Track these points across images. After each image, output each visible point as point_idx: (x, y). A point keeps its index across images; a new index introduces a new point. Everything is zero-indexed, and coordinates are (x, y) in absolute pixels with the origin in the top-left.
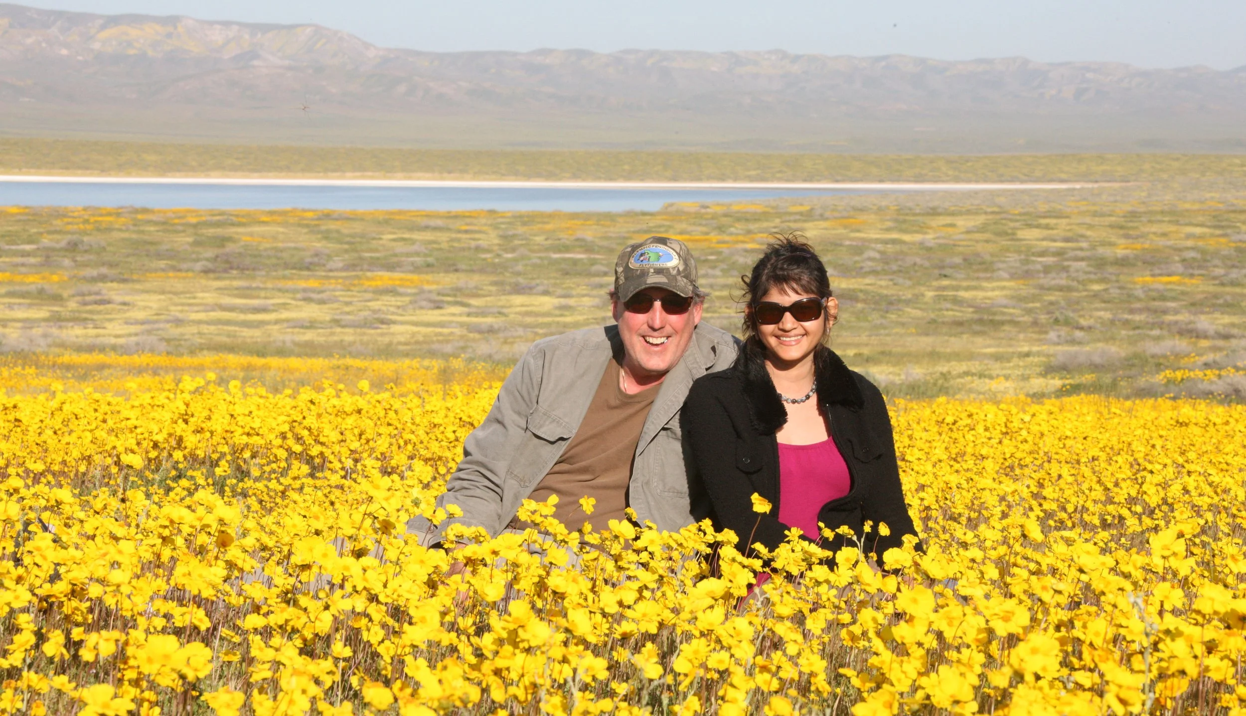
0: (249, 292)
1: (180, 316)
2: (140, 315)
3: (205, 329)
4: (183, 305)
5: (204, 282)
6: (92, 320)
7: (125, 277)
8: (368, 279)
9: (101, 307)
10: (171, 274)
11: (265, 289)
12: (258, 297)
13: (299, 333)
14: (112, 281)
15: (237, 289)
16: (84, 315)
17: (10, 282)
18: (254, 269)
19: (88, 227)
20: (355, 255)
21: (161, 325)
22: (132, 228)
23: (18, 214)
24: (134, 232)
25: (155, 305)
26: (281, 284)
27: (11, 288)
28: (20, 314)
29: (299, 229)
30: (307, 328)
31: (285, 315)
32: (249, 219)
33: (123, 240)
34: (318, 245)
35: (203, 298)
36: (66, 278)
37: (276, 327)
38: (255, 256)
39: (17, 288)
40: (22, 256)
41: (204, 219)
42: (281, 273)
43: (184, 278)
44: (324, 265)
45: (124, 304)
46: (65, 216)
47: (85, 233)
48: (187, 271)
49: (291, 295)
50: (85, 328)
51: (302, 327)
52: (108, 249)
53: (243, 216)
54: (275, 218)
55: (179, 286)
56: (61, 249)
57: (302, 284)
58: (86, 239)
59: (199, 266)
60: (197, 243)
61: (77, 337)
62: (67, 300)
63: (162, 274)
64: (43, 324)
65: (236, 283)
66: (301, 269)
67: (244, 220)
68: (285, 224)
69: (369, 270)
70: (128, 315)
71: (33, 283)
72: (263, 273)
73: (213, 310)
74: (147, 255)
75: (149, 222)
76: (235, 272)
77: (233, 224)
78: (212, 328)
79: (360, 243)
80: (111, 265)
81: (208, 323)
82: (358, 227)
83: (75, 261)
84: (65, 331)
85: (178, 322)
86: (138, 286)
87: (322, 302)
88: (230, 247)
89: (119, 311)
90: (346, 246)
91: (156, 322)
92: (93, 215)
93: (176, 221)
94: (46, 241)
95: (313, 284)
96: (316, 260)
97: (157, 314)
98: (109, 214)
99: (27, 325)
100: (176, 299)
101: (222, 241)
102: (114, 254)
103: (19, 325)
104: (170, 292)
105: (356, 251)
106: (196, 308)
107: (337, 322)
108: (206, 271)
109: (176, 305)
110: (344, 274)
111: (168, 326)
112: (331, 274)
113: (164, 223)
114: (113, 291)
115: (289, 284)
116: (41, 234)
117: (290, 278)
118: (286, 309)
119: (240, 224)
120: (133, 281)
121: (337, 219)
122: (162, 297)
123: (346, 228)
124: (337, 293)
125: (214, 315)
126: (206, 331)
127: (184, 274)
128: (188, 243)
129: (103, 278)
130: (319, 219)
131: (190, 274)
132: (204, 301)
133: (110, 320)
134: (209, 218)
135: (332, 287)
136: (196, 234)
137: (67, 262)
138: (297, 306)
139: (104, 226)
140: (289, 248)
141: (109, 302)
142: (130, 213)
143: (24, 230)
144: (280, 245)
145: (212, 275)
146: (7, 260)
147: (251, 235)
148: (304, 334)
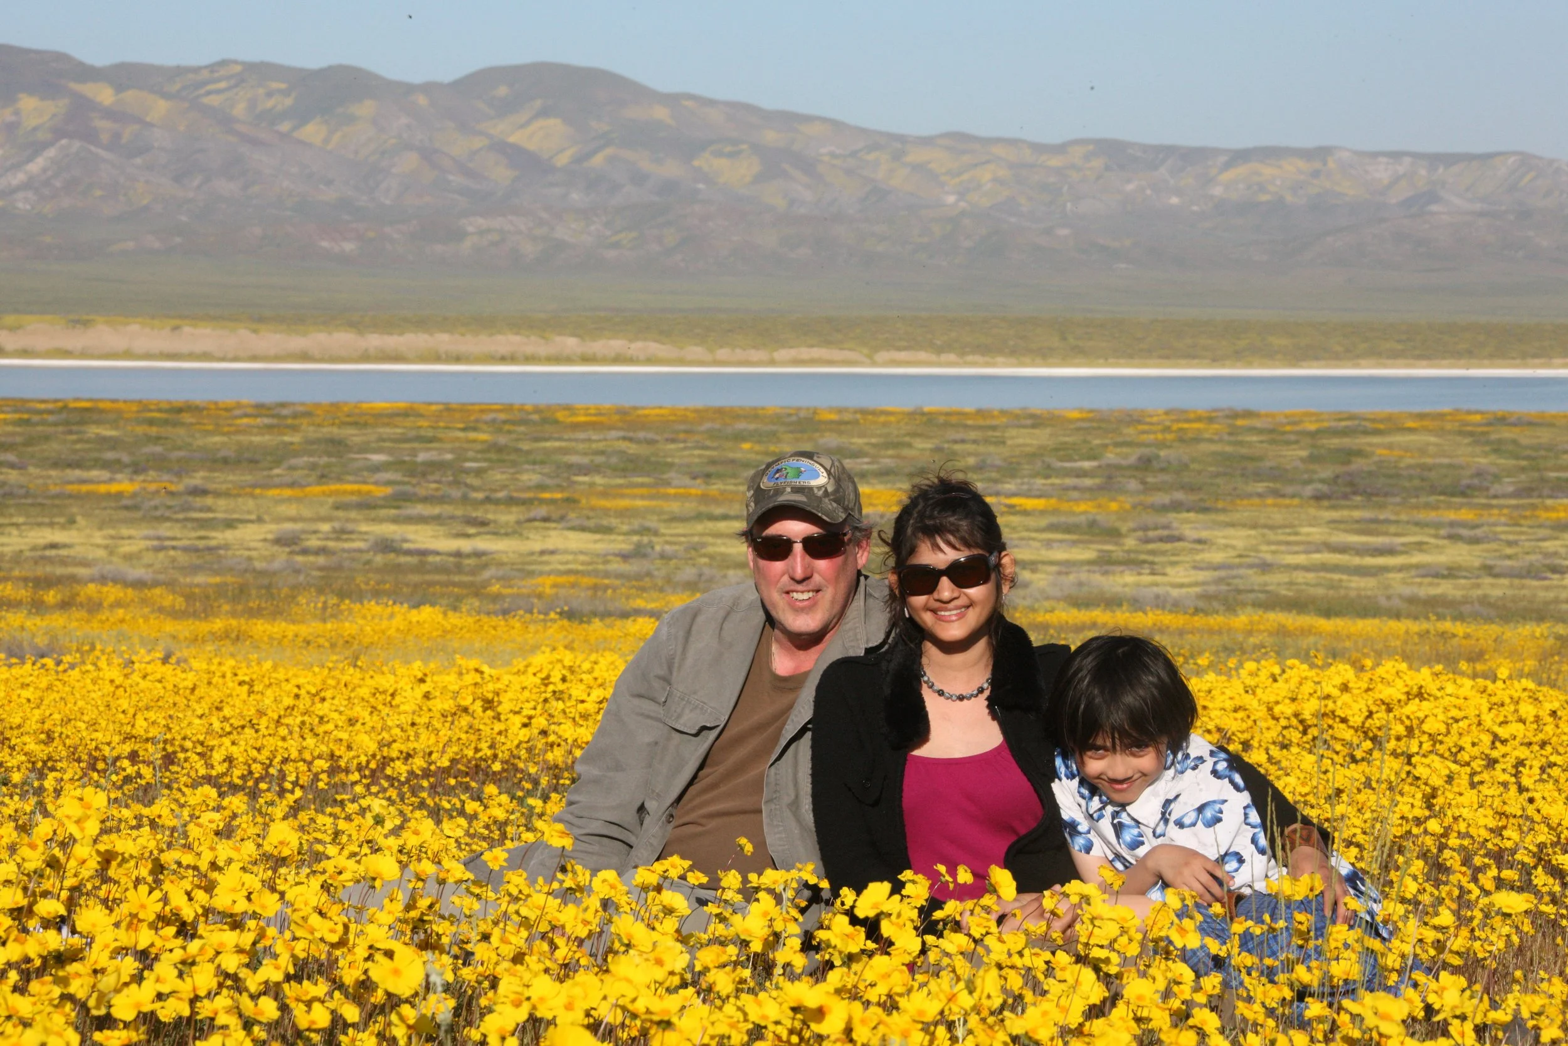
0: (1373, 526)
1: (1269, 558)
2: (1217, 557)
3: (1300, 577)
4: (1279, 543)
5: (1312, 511)
6: (1152, 563)
7: (1208, 504)
8: (1547, 509)
9: (1168, 546)
10: (1270, 501)
11: (1397, 522)
12: (1386, 534)
13: (1430, 584)
14: (1188, 511)
15: (1357, 522)
16: (1143, 557)
17: (1055, 512)
18: (1386, 495)
19: (1169, 437)
20: (1536, 475)
21: (1242, 571)
22: (1226, 437)
23: (1079, 420)
24: (1230, 443)
25: (1240, 544)
26: (1422, 516)
27: (1054, 519)
28: (1060, 555)
29: (1458, 439)
30: (1444, 577)
31: (1417, 558)
32: (1392, 425)
33: (1214, 454)
34: (1483, 461)
35: (1308, 534)
36: (1127, 506)
37: (1400, 576)
38: (1390, 477)
39: (1063, 519)
40: (1078, 476)
41: (1326, 424)
42: (1423, 499)
43: (1287, 506)
44: (1487, 489)
45: (1200, 541)
46: (1139, 422)
47: (1162, 445)
48: (1293, 496)
49: (1432, 531)
50: (1139, 574)
51: (1437, 575)
52: (1192, 466)
53: (1381, 421)
54: (1426, 423)
55: (1278, 517)
56: (1129, 467)
57: (1451, 515)
58: (1162, 453)
59: (1309, 490)
60: (1312, 459)
61: (1125, 585)
62: (1126, 536)
63: (1256, 501)
64: (1086, 568)
65: (1357, 514)
66: (1453, 495)
67: (1381, 426)
68: (1441, 432)
69: (1550, 497)
70: (1198, 557)
71: (1085, 513)
72: (1398, 499)
73: (1318, 551)
74: (1243, 475)
75: (1252, 430)
76: (1358, 498)
77: (1366, 432)
78: (1311, 576)
79: (1545, 458)
80: (1191, 488)
81: (1307, 569)
82: (1544, 436)
83: (1143, 483)
84: (1111, 578)
85: (1265, 567)
86: (1222, 517)
87: (1474, 541)
88: (1358, 464)
89: (1192, 551)
90: (1524, 463)
91: (1240, 566)
92: (1178, 421)
93: (1288, 428)
94: (1111, 457)
95: (1466, 515)
96: (1476, 481)
97: (1240, 556)
98: (1199, 419)
99: (1064, 569)
100: (1271, 535)
101: (1350, 454)
102: (1199, 472)
103: (1054, 568)
104: (1266, 526)
105: (1539, 470)
106: (1296, 548)
107: (1489, 570)
108: (1318, 498)
109: (1269, 543)
110: (1513, 502)
111: (1250, 572)
112: (1494, 502)
113: (1272, 431)
114: (1188, 525)
115: (1432, 515)
116: (1106, 446)
117: (1435, 507)
118: (1421, 551)
119: (1377, 432)
120: (1217, 511)
121: (1514, 425)
122: (1253, 532)
123: (1526, 437)
124: (1499, 529)
125: (1317, 557)
126: (1300, 580)
127: (1287, 501)
128: (1302, 460)
129: (1176, 507)
130: (1489, 424)
131: (1296, 501)
132: (1310, 539)
133: (1173, 564)
134: (1333, 424)
135: (1492, 520)
136: (1314, 446)
137: (1133, 485)
138: (1437, 546)
139: (1190, 435)
140: (1441, 466)
141: (1180, 539)
142: (1227, 417)
143: (1085, 441)
144: (1429, 461)
145: (1326, 503)
146: (1057, 481)
147: (1390, 447)
148: (1438, 585)
